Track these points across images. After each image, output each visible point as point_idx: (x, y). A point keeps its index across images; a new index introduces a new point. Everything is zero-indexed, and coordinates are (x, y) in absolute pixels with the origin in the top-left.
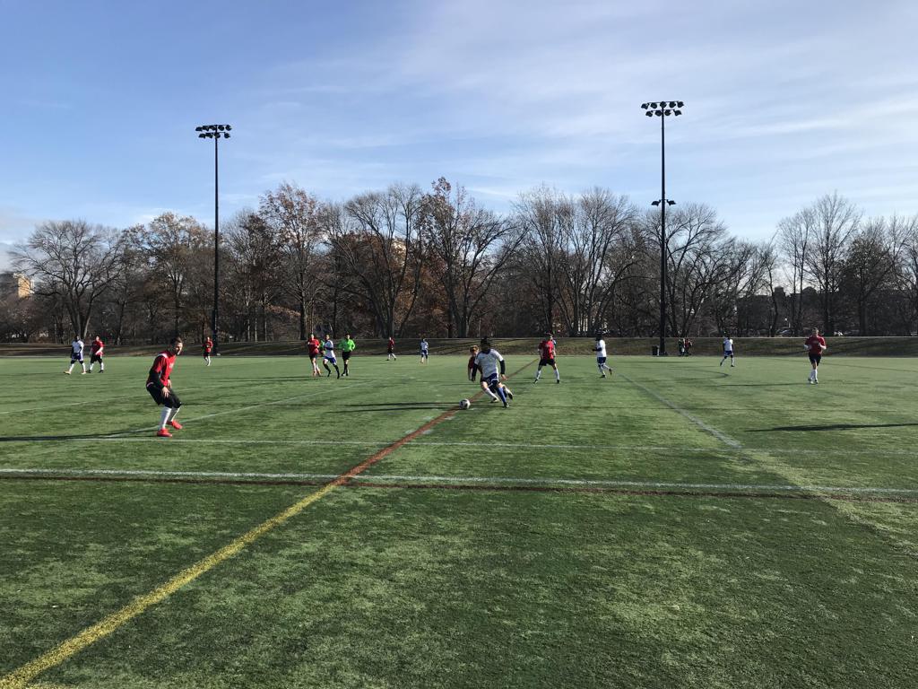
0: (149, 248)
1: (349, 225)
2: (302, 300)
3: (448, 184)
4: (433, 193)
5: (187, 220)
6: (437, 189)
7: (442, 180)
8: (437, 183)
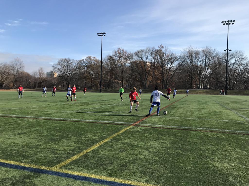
0: (85, 65)
1: (135, 58)
2: (122, 78)
3: (163, 46)
4: (158, 49)
5: (94, 58)
6: (160, 48)
7: (161, 45)
8: (160, 46)
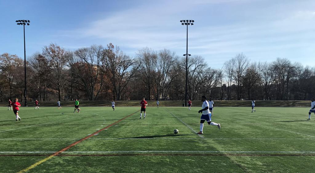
1: (76, 59)
2: (59, 86)
3: (113, 46)
4: (107, 49)
5: (14, 56)
6: (109, 47)
7: (111, 44)
8: (109, 45)
